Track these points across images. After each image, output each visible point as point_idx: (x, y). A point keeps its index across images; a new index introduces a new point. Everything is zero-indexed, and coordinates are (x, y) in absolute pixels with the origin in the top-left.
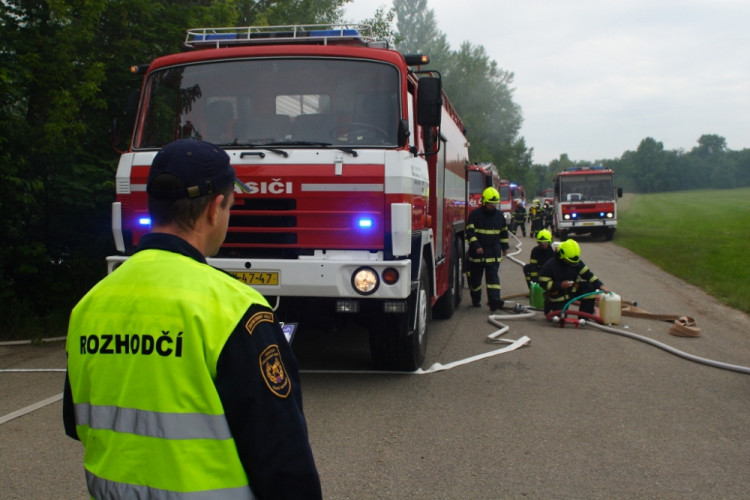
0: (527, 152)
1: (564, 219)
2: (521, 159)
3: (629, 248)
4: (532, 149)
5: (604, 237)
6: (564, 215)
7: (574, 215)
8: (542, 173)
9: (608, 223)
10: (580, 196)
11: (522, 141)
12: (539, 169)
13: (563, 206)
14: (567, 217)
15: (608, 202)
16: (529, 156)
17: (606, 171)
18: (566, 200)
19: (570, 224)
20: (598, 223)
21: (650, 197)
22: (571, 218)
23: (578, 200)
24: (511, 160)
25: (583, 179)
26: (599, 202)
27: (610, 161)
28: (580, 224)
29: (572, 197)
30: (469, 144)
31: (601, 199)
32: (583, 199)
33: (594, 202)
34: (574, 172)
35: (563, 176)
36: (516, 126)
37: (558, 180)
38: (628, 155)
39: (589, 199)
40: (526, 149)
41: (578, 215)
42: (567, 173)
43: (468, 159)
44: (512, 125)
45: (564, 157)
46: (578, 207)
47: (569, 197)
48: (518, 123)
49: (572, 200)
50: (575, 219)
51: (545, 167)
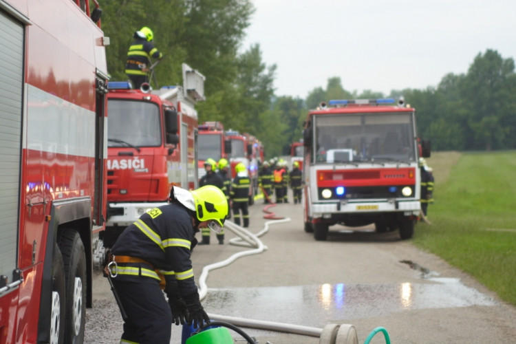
0: (266, 72)
1: (321, 197)
2: (255, 84)
3: (440, 255)
4: (274, 67)
5: (397, 234)
6: (320, 190)
7: (340, 191)
8: (293, 113)
9: (405, 206)
10: (351, 153)
11: (256, 52)
12: (288, 105)
13: (319, 173)
14: (327, 193)
15: (403, 166)
16: (268, 80)
17: (401, 107)
18: (324, 161)
19: (331, 208)
20: (384, 206)
21: (488, 160)
22: (335, 196)
23: (348, 162)
24: (236, 86)
25: (356, 122)
26: (388, 166)
27: (417, 92)
28: (351, 207)
29: (336, 155)
30: (107, 41)
31: (389, 160)
32: (357, 160)
33: (376, 166)
34: (339, 109)
35: (319, 115)
36: (241, 21)
37: (310, 124)
38: (450, 80)
39: (369, 161)
40: (263, 67)
41: (347, 190)
42: (326, 109)
43: (103, 70)
44: (232, 21)
45: (334, 83)
46: (348, 175)
47: (330, 155)
48: (245, 16)
49: (336, 162)
50: (343, 197)
51: (300, 102)
